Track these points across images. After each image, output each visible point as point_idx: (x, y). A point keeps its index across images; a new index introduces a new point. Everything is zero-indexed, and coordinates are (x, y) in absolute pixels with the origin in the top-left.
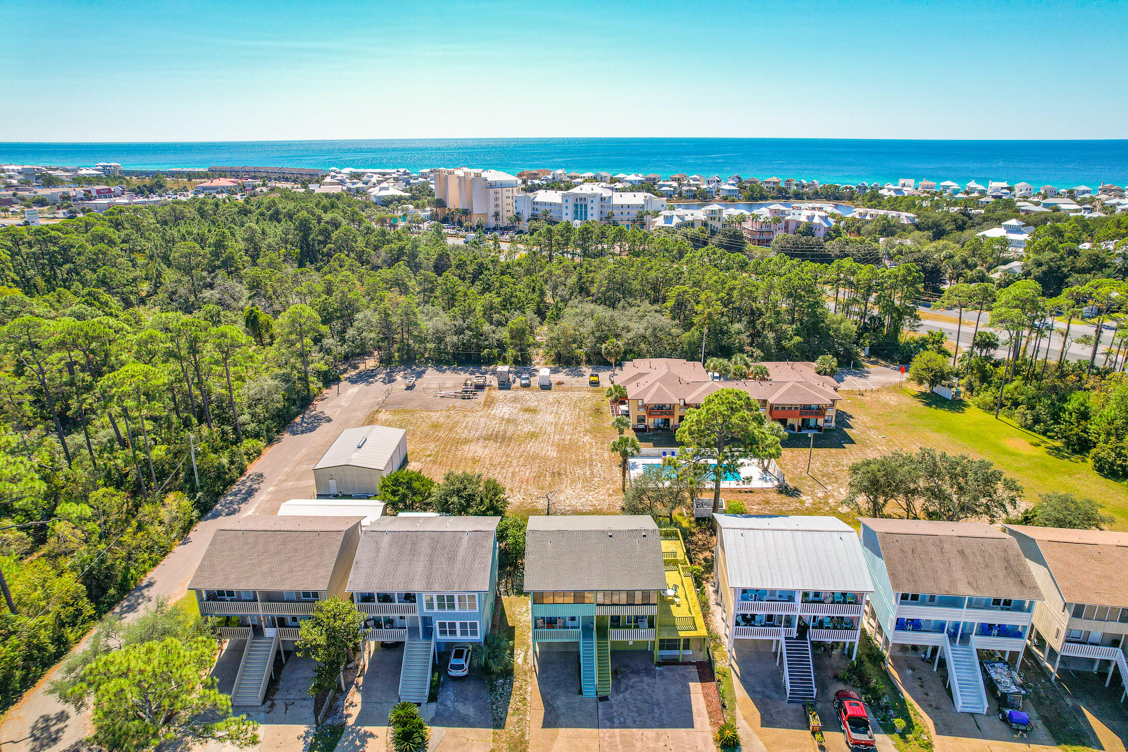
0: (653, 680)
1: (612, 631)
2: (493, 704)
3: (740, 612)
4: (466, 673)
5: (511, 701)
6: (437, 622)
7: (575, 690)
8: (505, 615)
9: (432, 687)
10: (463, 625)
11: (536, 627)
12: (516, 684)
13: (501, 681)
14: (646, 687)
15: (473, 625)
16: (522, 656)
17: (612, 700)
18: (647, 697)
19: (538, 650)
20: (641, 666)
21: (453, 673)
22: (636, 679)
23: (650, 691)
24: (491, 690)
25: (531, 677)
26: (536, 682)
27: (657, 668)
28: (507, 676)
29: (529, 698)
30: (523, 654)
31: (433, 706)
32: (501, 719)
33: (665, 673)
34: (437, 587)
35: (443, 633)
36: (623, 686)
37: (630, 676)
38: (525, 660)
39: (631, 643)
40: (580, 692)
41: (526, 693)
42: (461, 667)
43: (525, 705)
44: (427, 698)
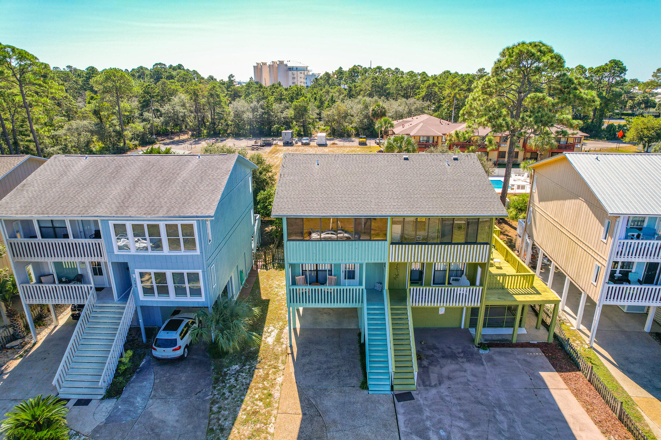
0: (481, 369)
1: (412, 289)
2: (214, 402)
3: (620, 260)
4: (179, 353)
5: (247, 398)
6: (137, 271)
7: (356, 382)
8: (259, 288)
9: (117, 374)
10: (178, 278)
11: (294, 283)
12: (259, 373)
13: (237, 367)
14: (471, 378)
15: (194, 278)
16: (274, 334)
17: (419, 399)
18: (479, 394)
19: (298, 326)
20: (456, 349)
21: (160, 352)
22: (453, 367)
23: (481, 386)
24: (217, 381)
25: (284, 363)
26: (292, 369)
27: (481, 351)
28: (247, 359)
29: (277, 395)
30: (276, 331)
31: (110, 404)
32: (222, 430)
33: (496, 357)
34: (132, 212)
35: (148, 291)
36: (434, 378)
37: (443, 361)
38: (278, 339)
39: (442, 311)
40: (364, 385)
41: (273, 386)
42: (172, 343)
43: (269, 405)
44: (103, 392)
